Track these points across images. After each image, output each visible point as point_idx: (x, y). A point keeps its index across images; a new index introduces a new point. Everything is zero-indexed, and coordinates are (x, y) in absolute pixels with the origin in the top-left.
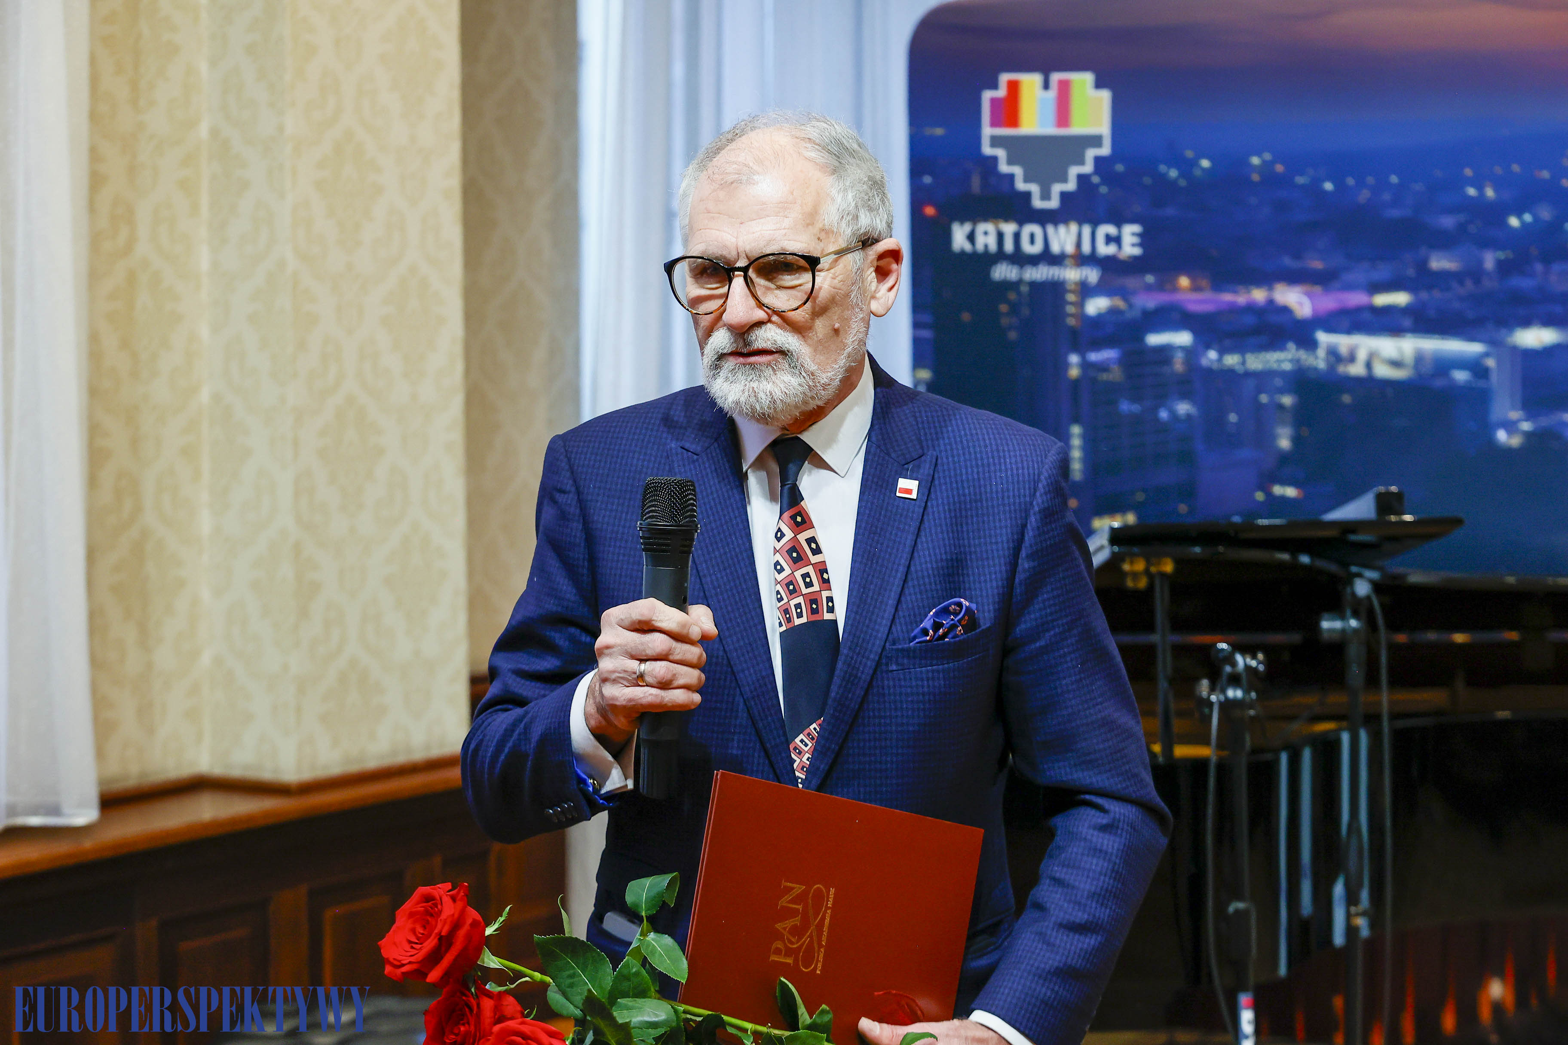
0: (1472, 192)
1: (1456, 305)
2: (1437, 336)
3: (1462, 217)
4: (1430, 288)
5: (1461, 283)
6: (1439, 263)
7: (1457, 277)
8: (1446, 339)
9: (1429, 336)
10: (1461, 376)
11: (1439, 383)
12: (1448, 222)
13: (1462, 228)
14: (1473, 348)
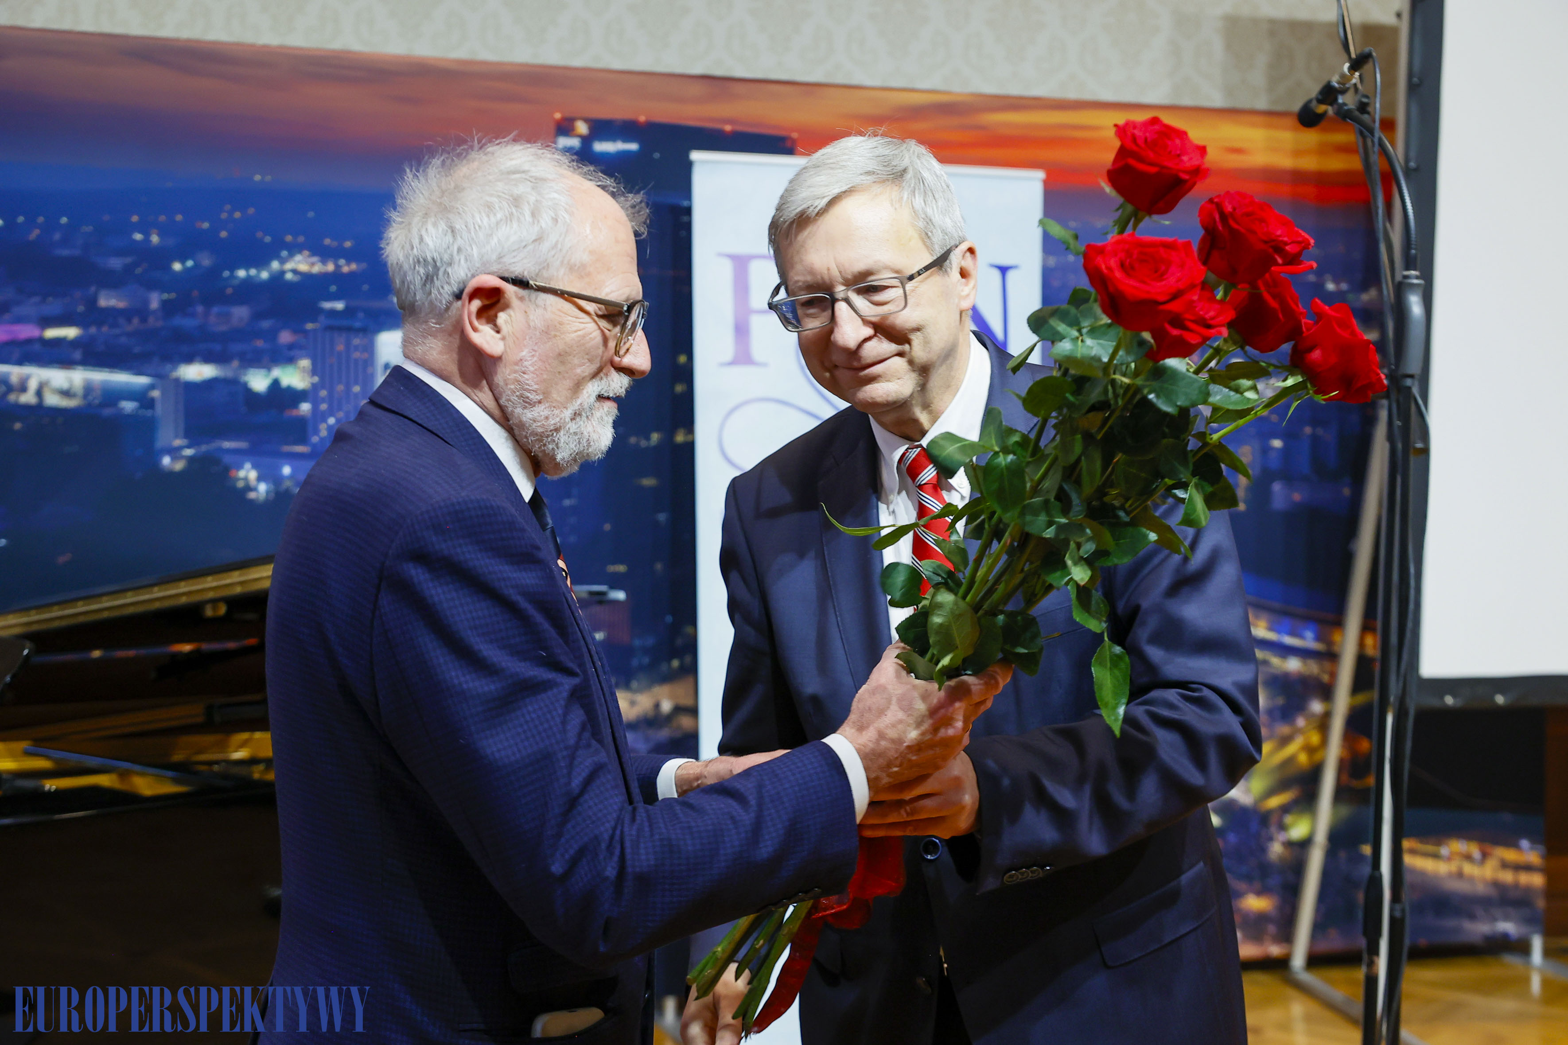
0: (138, 237)
1: (123, 340)
2: (107, 370)
3: (128, 260)
4: (99, 324)
5: (129, 320)
6: (107, 301)
7: (127, 314)
8: (115, 372)
9: (100, 369)
10: (128, 406)
11: (107, 412)
12: (116, 263)
13: (128, 269)
14: (142, 380)
